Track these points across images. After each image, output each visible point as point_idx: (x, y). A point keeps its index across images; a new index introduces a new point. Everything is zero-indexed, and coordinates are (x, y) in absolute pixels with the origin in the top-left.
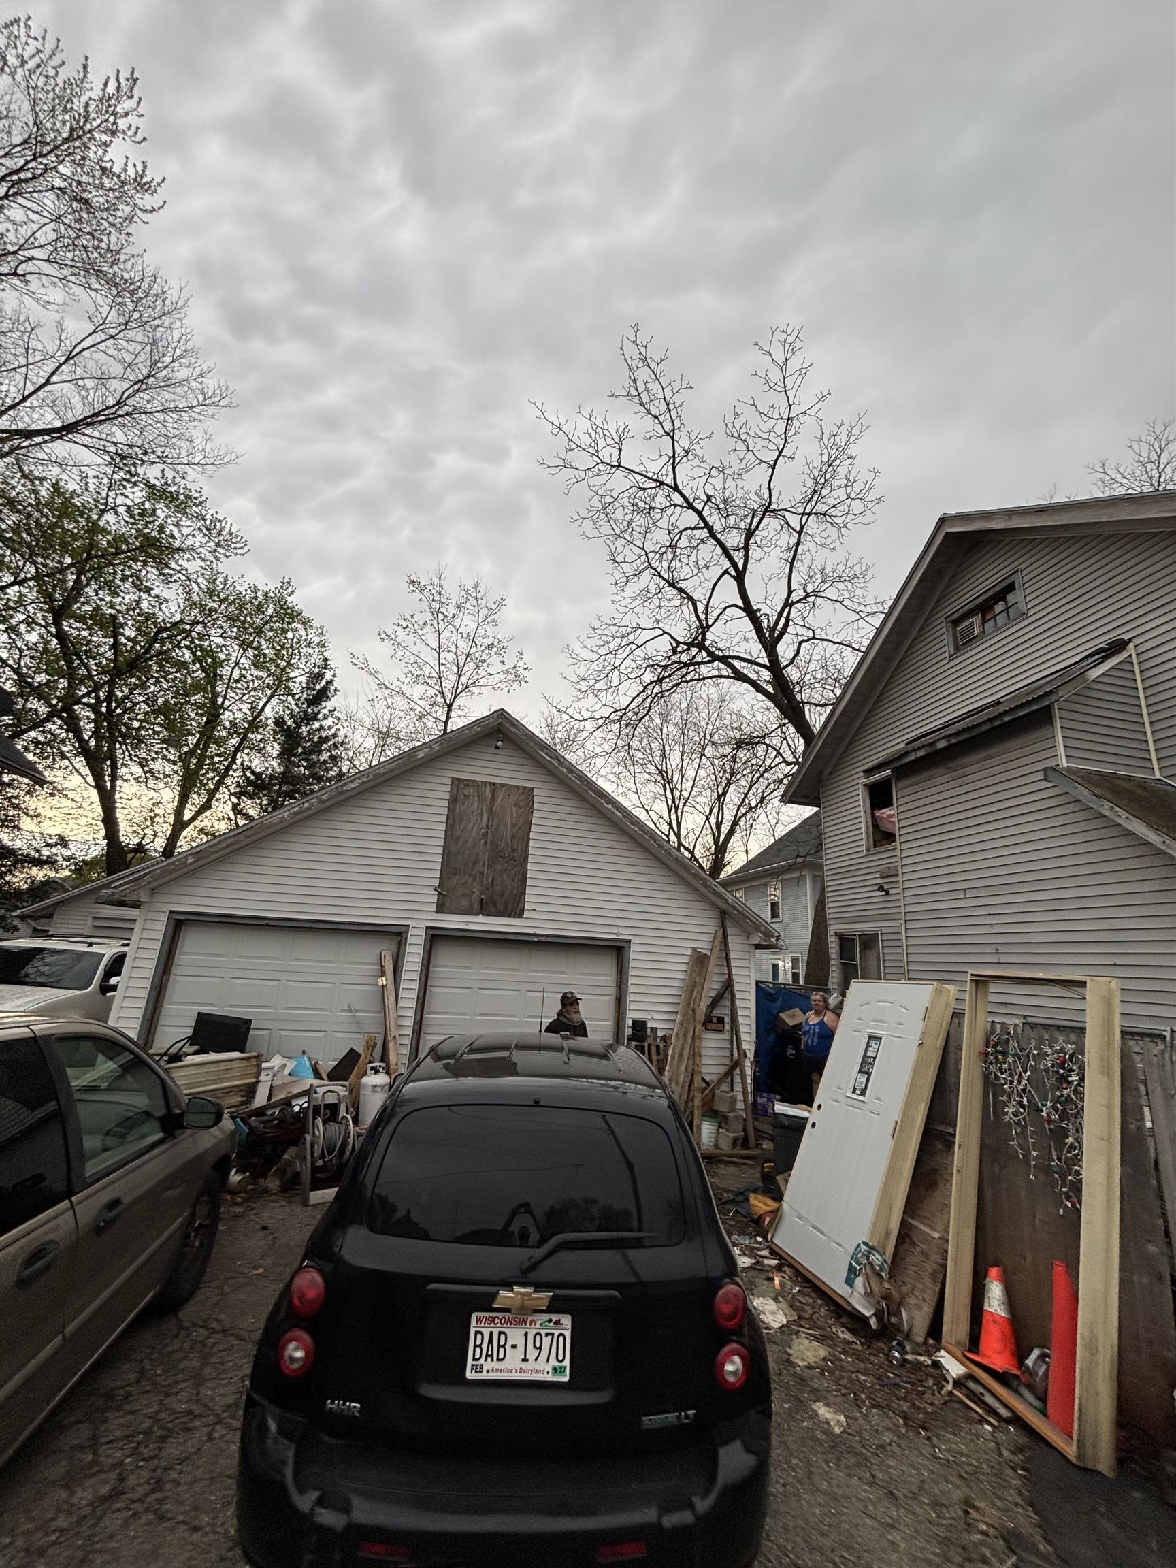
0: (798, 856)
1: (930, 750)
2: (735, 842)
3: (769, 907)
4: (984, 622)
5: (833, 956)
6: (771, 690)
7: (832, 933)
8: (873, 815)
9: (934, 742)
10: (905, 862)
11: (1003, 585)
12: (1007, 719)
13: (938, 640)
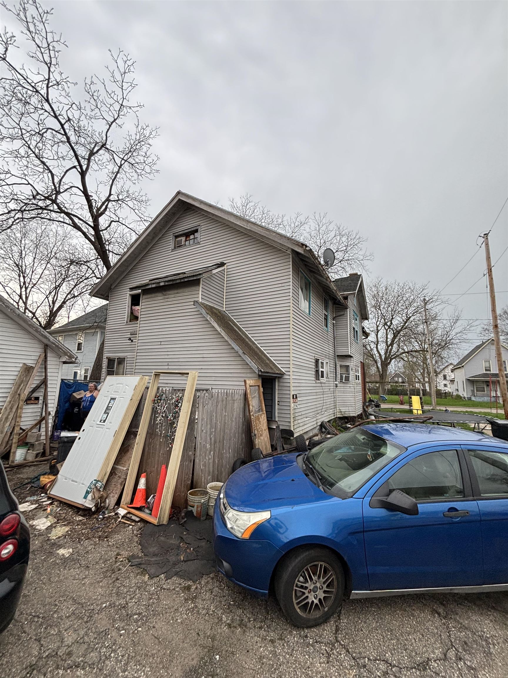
0: (95, 322)
1: (157, 285)
2: (63, 312)
3: (77, 345)
4: (186, 241)
5: (104, 367)
6: (93, 240)
7: (105, 357)
8: (131, 308)
9: (160, 282)
10: (141, 329)
11: (195, 229)
12: (186, 280)
13: (168, 242)
